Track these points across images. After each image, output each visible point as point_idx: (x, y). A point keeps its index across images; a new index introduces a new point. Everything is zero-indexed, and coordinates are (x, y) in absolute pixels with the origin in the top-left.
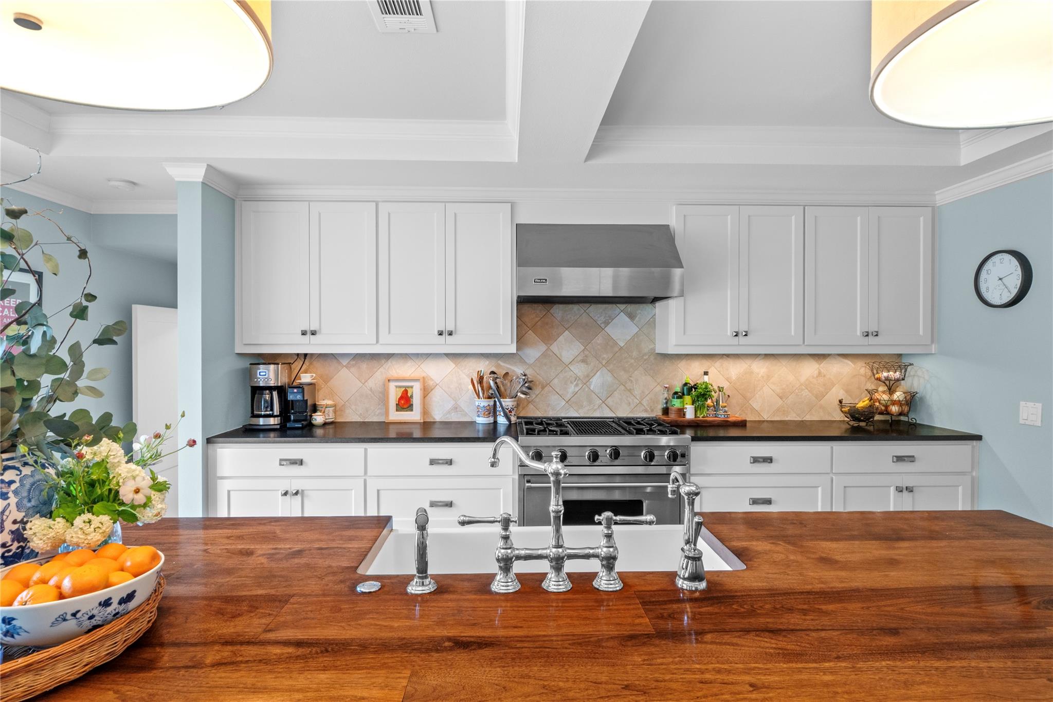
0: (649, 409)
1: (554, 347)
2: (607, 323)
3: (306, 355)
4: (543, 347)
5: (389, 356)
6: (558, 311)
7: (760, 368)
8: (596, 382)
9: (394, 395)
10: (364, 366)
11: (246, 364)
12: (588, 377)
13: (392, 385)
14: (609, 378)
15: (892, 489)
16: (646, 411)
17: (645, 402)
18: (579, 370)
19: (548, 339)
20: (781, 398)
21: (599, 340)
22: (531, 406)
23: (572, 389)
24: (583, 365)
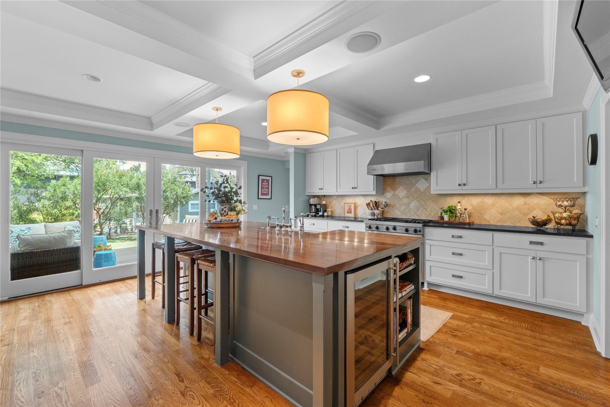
0: (434, 217)
1: (396, 192)
2: (416, 183)
3: (325, 196)
4: (393, 193)
5: (346, 196)
6: (398, 179)
7: (489, 200)
8: (412, 205)
9: (347, 208)
10: (339, 199)
11: (307, 198)
12: (409, 204)
13: (346, 205)
14: (417, 204)
15: (530, 258)
16: (432, 217)
17: (432, 214)
18: (405, 201)
19: (394, 189)
20: (501, 214)
21: (413, 189)
22: (389, 214)
23: (403, 208)
24: (407, 199)
